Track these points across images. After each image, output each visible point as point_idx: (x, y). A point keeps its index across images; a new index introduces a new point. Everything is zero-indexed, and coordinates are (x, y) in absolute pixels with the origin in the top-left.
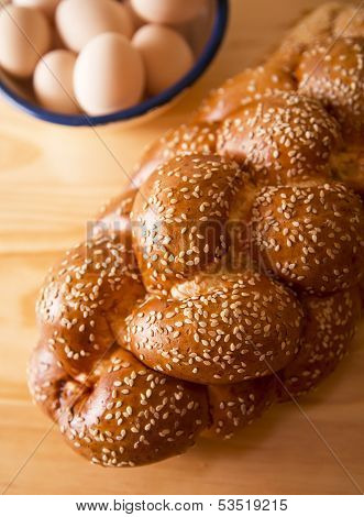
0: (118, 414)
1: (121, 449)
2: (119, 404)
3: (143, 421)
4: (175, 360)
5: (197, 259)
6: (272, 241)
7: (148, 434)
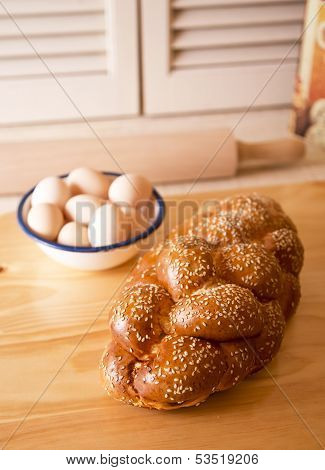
0: (180, 356)
1: (185, 377)
2: (179, 351)
3: (195, 359)
4: (208, 318)
5: (204, 273)
6: (238, 266)
7: (199, 366)
